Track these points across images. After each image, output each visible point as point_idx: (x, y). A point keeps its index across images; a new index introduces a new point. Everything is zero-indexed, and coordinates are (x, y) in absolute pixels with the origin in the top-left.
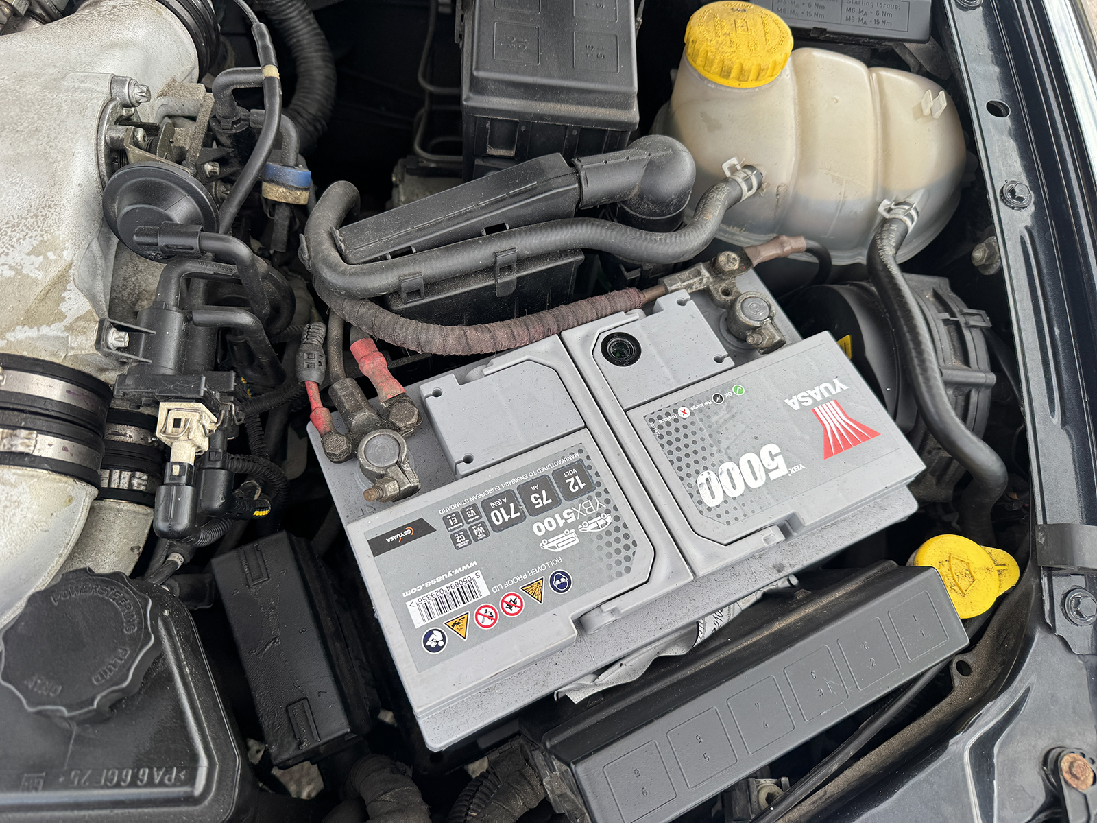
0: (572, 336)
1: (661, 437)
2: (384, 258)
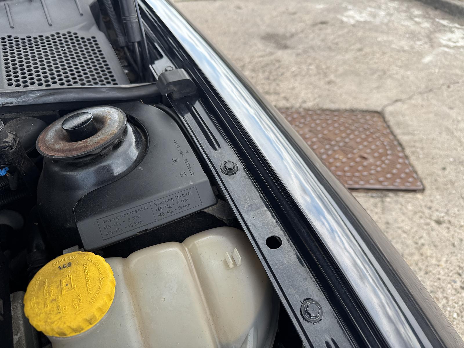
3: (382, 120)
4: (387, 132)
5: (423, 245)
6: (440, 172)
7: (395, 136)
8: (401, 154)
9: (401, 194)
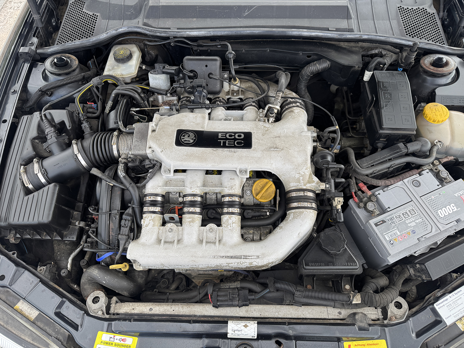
0: (406, 181)
1: (429, 203)
2: (369, 167)
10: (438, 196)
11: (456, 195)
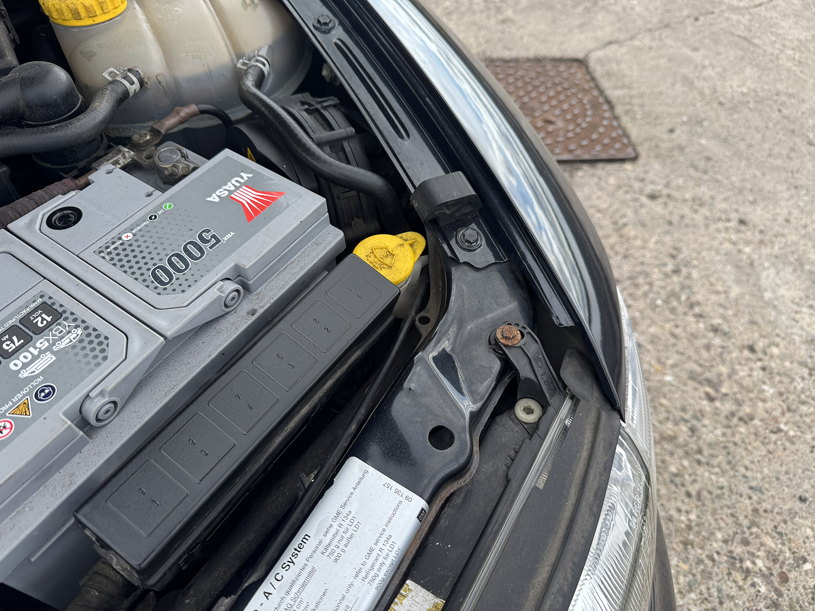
0: (17, 225)
1: (112, 259)
3: (584, 70)
4: (590, 87)
5: (625, 225)
6: (665, 136)
7: (601, 92)
8: (607, 115)
9: (601, 165)
10: (146, 226)
11: (214, 198)
